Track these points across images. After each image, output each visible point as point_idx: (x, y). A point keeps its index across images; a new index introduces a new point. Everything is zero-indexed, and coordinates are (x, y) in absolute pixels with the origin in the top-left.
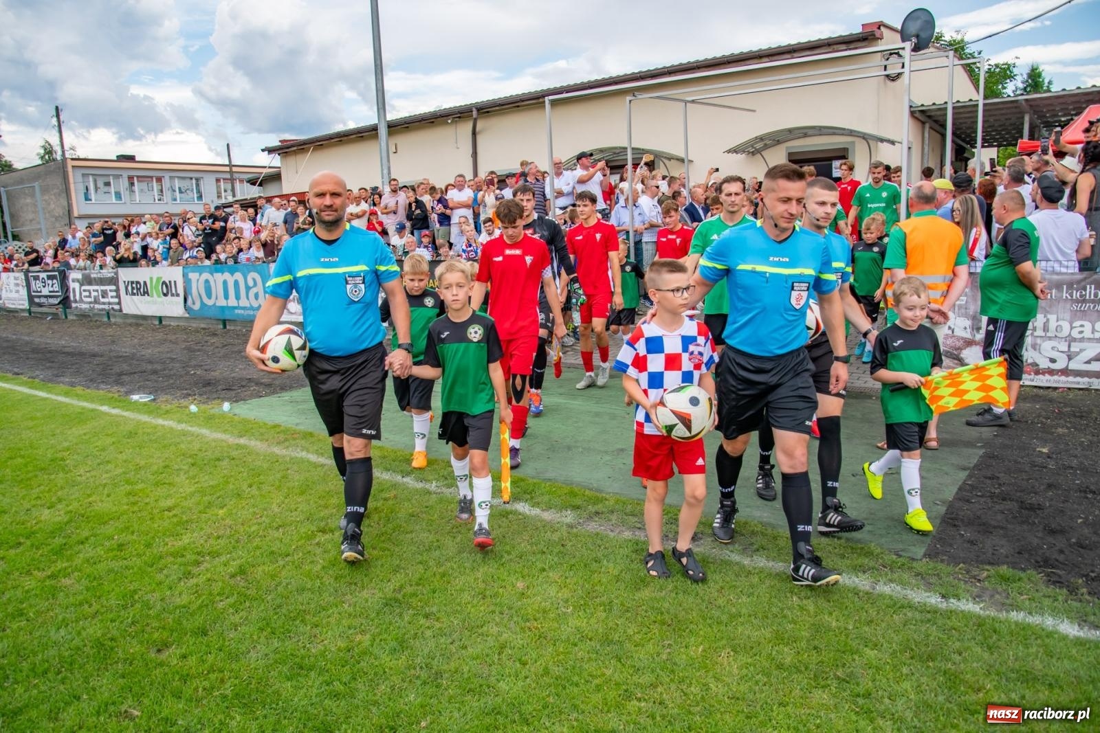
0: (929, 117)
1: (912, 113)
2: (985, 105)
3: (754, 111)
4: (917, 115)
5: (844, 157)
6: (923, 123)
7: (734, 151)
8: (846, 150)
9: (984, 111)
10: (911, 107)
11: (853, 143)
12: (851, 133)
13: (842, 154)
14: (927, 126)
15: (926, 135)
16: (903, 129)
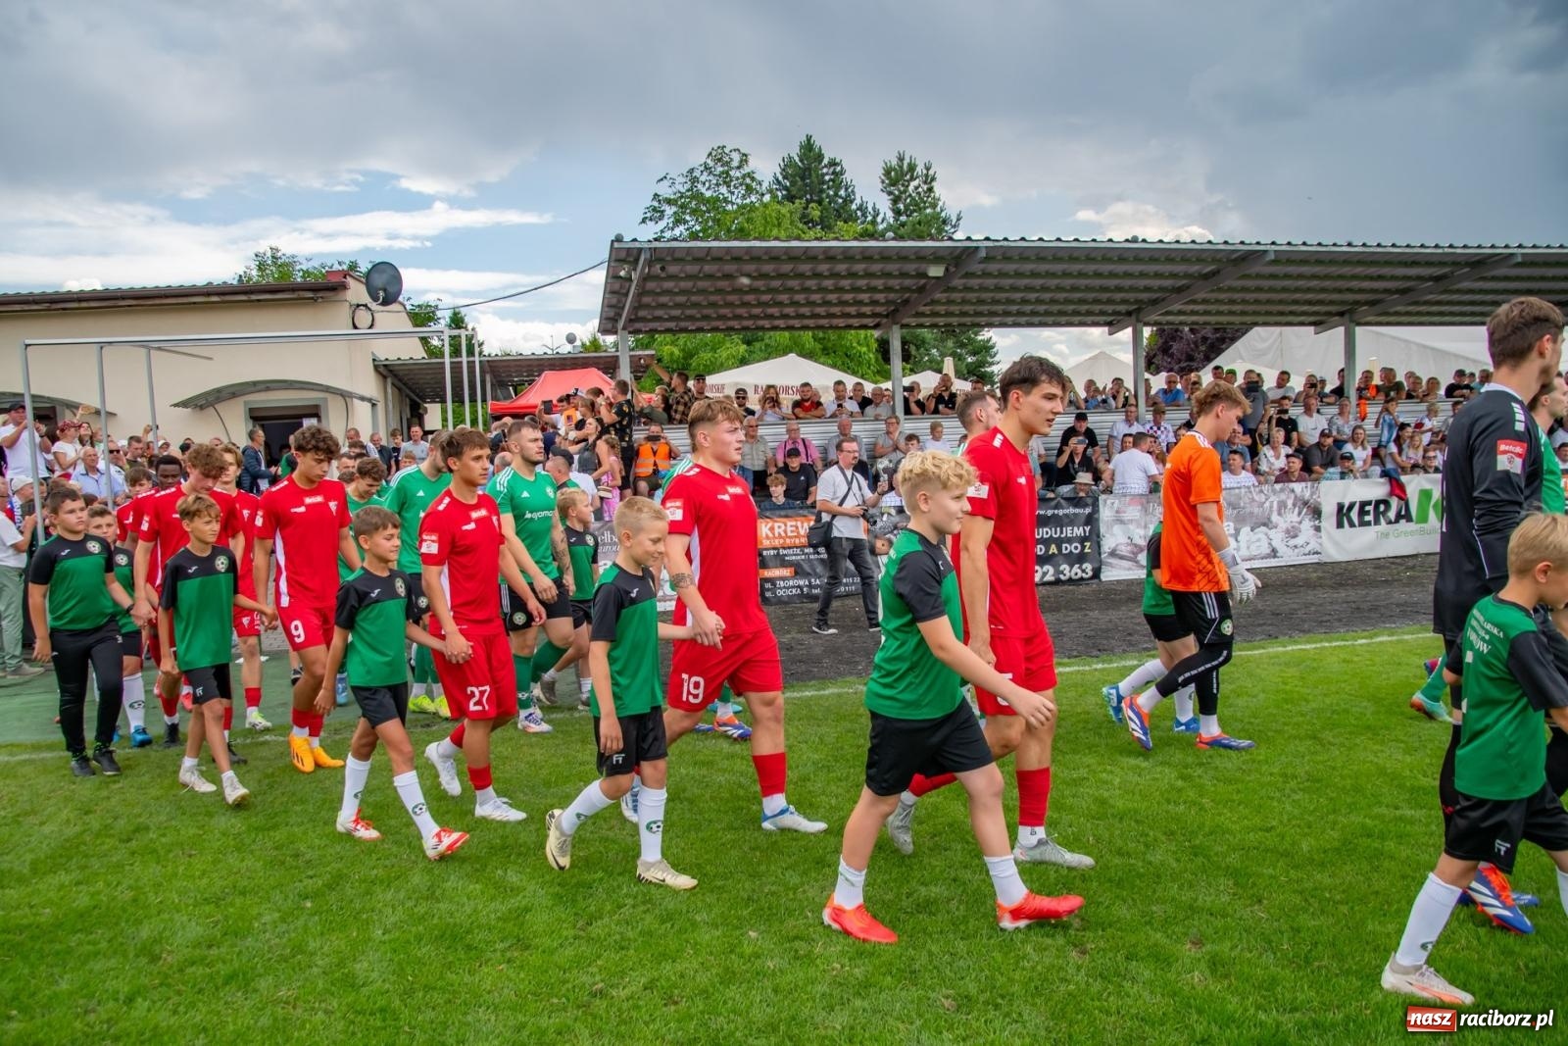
0: (391, 371)
1: (376, 367)
2: (451, 363)
3: (210, 359)
4: (382, 369)
5: (317, 415)
6: (385, 377)
7: (184, 404)
8: (317, 407)
9: (451, 368)
10: (374, 360)
11: (326, 399)
12: (327, 389)
13: (315, 412)
14: (389, 381)
15: (389, 390)
16: (368, 384)
